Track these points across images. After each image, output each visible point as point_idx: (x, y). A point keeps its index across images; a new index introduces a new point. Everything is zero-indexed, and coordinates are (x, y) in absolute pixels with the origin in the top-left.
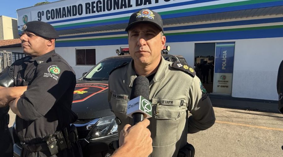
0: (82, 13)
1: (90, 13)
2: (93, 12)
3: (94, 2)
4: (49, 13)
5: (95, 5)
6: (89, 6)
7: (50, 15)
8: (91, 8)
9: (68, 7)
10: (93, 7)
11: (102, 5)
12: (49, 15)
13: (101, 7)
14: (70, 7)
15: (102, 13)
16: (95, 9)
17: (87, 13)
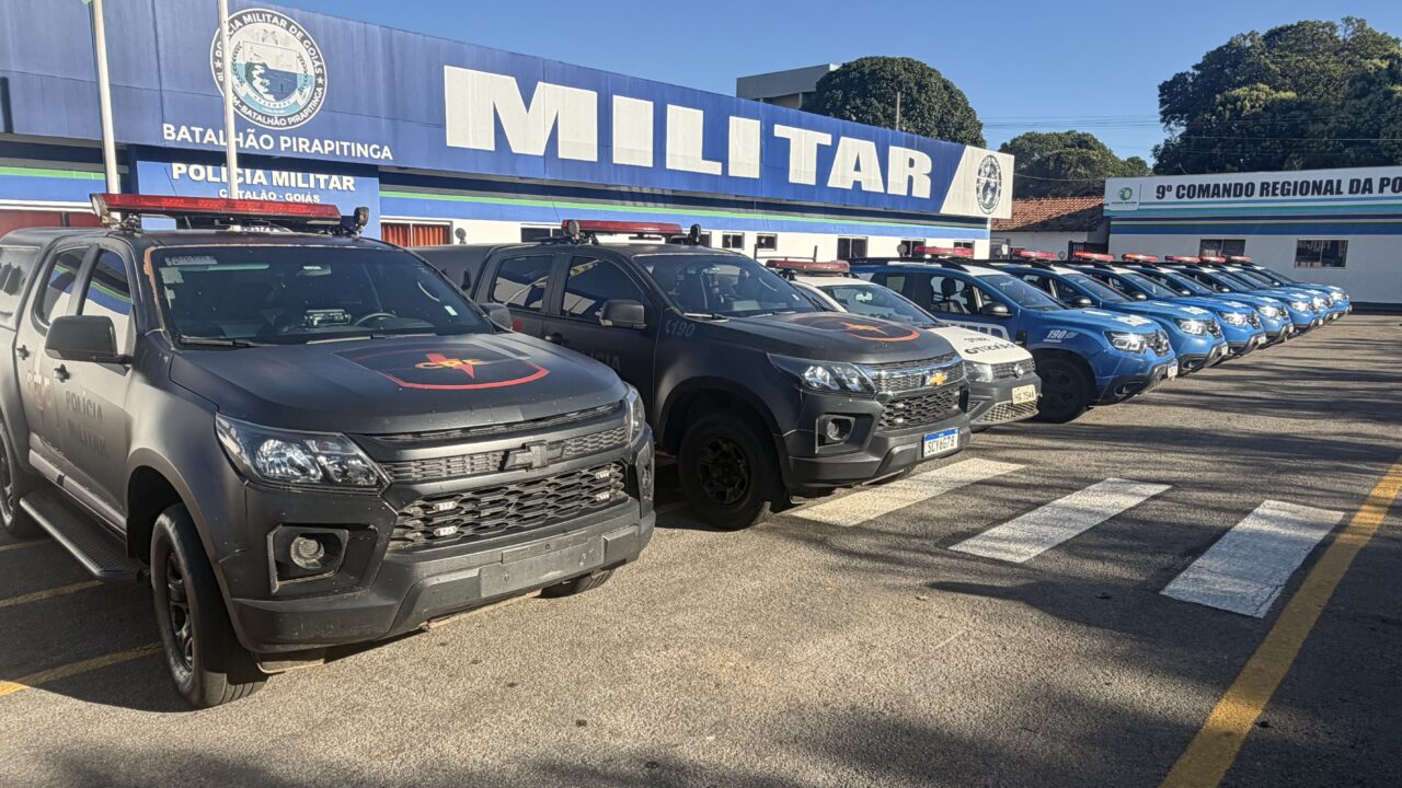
0: (1252, 194)
1: (1267, 195)
2: (1274, 194)
3: (1278, 183)
4: (1184, 190)
5: (1279, 186)
6: (1268, 187)
7: (1185, 192)
8: (1270, 189)
9: (1225, 185)
10: (1275, 189)
12: (1182, 192)
13: (1289, 190)
17: (1261, 195)
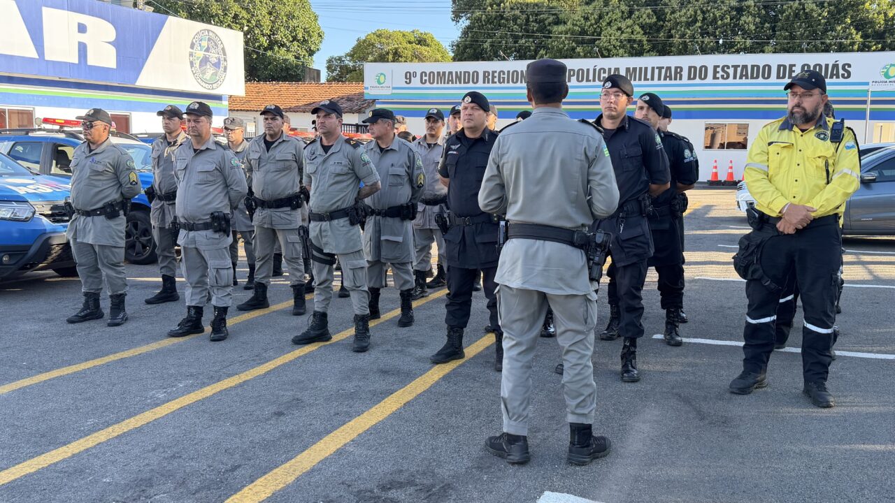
0: (477, 82)
1: (488, 82)
2: (493, 82)
3: (496, 72)
4: (426, 76)
5: (496, 75)
6: (489, 75)
7: (427, 78)
8: (490, 77)
9: (456, 72)
10: (494, 77)
11: (506, 76)
12: (424, 78)
13: (504, 78)
14: (461, 72)
15: (505, 85)
16: (496, 80)
17: (484, 82)
